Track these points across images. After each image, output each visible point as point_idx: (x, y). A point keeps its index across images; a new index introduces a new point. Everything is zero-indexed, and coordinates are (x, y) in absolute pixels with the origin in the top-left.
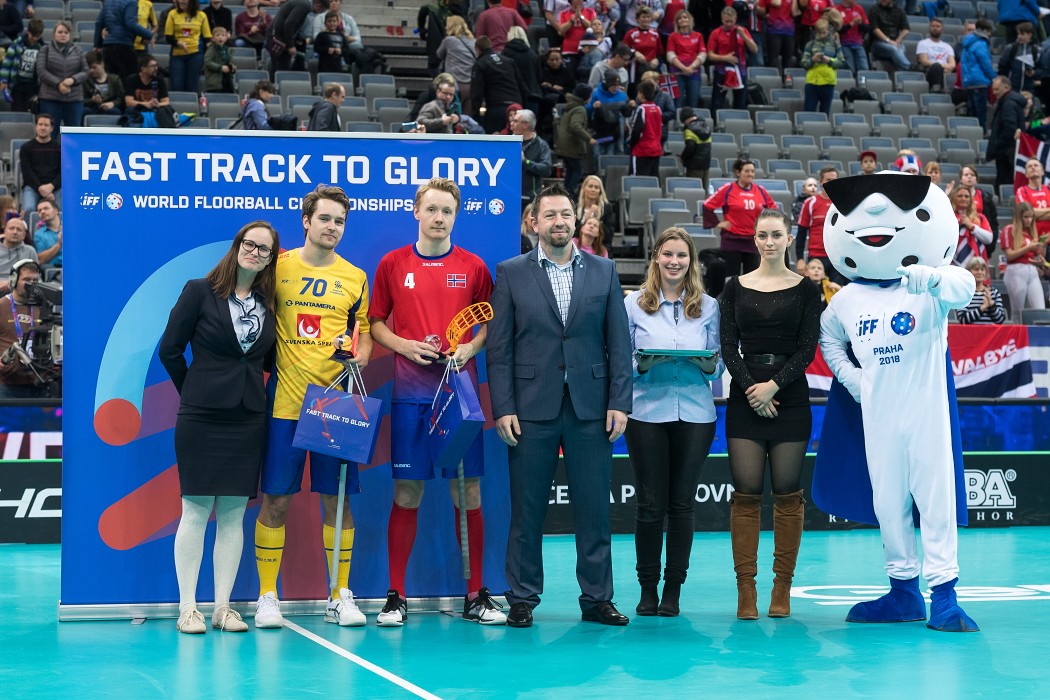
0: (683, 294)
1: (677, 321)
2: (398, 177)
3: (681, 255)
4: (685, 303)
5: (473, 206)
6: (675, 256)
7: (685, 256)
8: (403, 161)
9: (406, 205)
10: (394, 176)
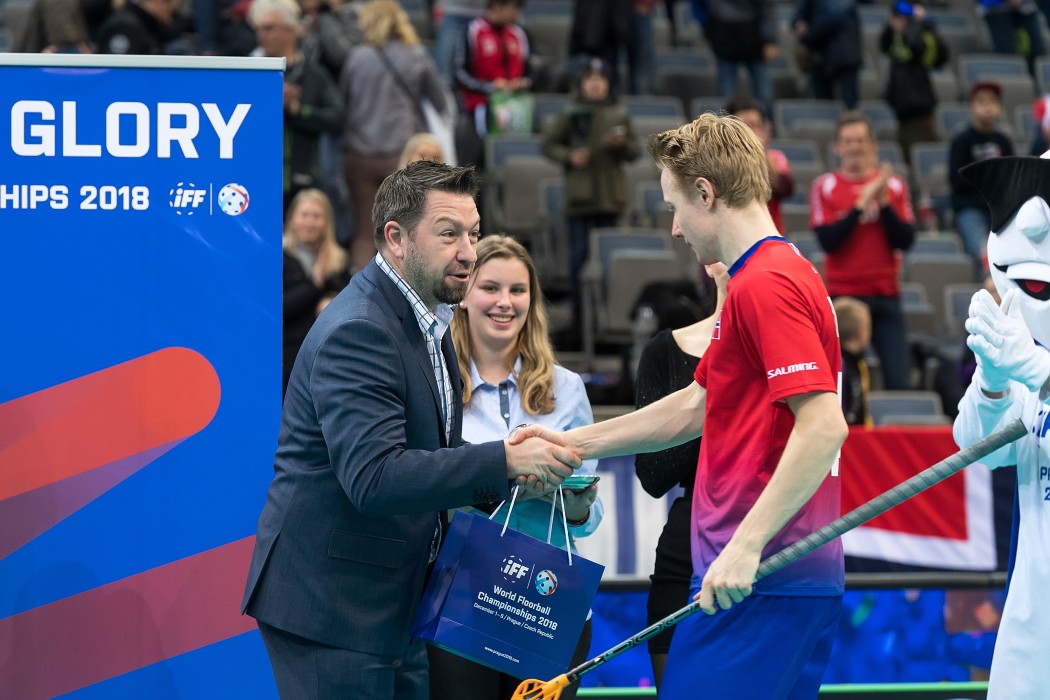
0: (518, 366)
1: (507, 421)
2: (38, 140)
3: (516, 289)
4: (522, 384)
5: (187, 197)
6: (506, 290)
7: (523, 291)
8: (46, 109)
9: (54, 196)
10: (29, 139)
